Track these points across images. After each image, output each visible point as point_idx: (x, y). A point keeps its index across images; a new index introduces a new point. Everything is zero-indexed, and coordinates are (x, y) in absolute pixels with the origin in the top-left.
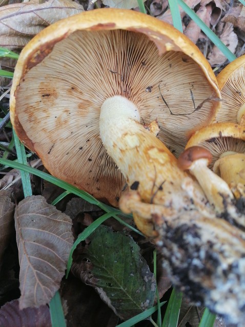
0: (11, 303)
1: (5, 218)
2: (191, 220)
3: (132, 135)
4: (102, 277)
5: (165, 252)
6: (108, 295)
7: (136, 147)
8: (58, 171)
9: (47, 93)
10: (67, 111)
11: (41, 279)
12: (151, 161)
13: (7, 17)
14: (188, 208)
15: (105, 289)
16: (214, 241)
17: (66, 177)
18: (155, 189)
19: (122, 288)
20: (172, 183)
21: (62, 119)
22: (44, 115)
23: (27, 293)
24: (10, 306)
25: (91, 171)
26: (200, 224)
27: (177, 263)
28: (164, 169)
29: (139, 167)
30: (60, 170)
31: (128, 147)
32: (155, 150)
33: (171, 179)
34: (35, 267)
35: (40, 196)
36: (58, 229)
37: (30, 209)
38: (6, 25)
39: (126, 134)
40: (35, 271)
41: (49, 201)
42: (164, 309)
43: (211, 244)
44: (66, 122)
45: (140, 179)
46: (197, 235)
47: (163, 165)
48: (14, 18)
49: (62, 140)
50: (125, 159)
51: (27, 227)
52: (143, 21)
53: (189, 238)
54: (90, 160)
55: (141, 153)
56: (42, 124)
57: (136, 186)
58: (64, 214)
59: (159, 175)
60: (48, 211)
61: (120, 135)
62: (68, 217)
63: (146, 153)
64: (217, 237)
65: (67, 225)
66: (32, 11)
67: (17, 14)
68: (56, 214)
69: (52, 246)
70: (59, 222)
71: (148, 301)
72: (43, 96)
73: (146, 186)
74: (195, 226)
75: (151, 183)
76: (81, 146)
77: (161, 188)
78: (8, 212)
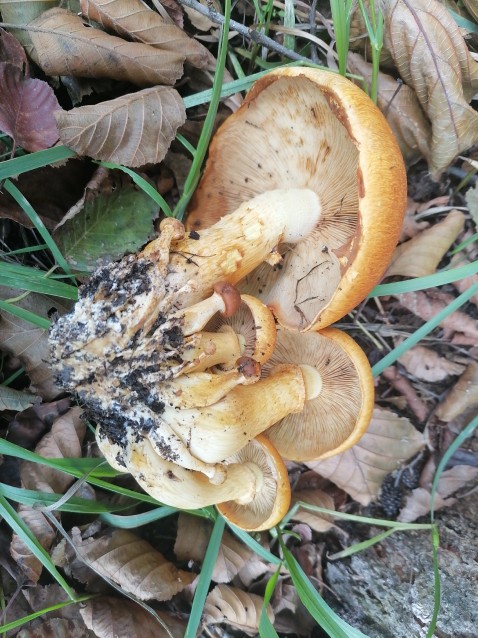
0: (53, 94)
1: (155, 75)
2: (154, 287)
3: (261, 230)
4: (96, 208)
5: (123, 264)
6: (77, 215)
7: (243, 236)
8: (226, 137)
9: (318, 114)
10: (302, 142)
11: (87, 132)
12: (224, 252)
13: (427, 41)
14: (168, 288)
15: (82, 211)
16: (136, 305)
17: (219, 148)
18: (188, 256)
19: (86, 233)
20: (197, 274)
21: (291, 137)
22: (293, 112)
23: (70, 118)
24: (49, 94)
25: (232, 182)
26: (151, 294)
27: (113, 273)
28: (214, 267)
29: (216, 240)
30: (227, 140)
31: (244, 226)
32: (239, 258)
33: (201, 273)
34: (100, 123)
35: (185, 117)
36: (147, 146)
37: (167, 107)
38: (416, 41)
39: (262, 224)
40: (95, 124)
41: (181, 130)
42: (67, 281)
43: (132, 302)
44: (289, 142)
45: (201, 241)
46: (140, 291)
47: (219, 265)
48: (427, 51)
49: (266, 139)
50: (231, 224)
51: (146, 107)
52: (370, 229)
53: (136, 284)
54: (246, 180)
55: (235, 242)
56: (280, 110)
57: (194, 236)
58: (166, 152)
59: (206, 261)
60: (168, 130)
61: (261, 216)
62: (163, 157)
63: (234, 247)
64: (138, 307)
65: (154, 156)
66: (439, 77)
67: (433, 55)
68: (165, 140)
69: (126, 140)
70: (155, 147)
71: (75, 263)
72: (312, 110)
73: (193, 247)
74: (149, 290)
75: (196, 252)
76: (263, 166)
77: (189, 261)
78: (163, 77)
